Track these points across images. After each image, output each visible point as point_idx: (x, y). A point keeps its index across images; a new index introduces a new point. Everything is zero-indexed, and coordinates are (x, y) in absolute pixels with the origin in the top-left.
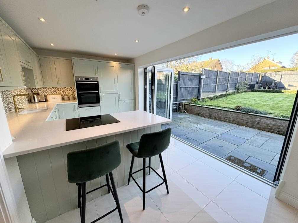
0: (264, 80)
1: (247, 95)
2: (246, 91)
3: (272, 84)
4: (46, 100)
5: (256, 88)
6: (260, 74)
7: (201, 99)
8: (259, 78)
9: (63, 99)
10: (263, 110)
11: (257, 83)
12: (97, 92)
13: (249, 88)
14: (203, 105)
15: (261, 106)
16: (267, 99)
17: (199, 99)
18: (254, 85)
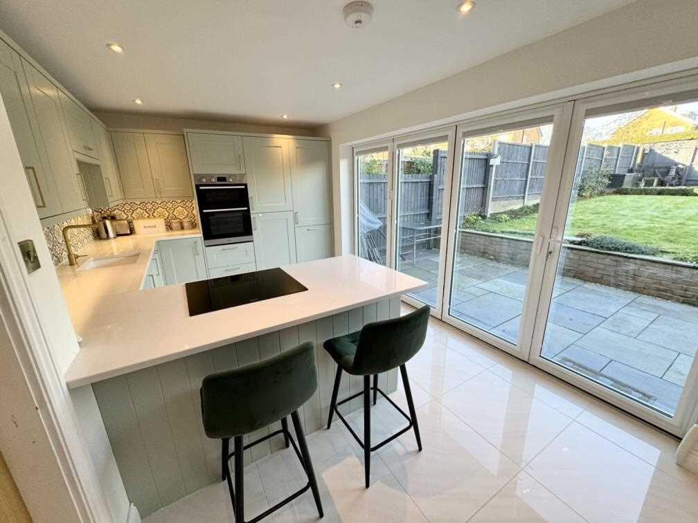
0: (649, 163)
1: (604, 204)
2: (602, 193)
3: (668, 172)
4: (132, 232)
5: (627, 184)
6: (638, 148)
7: (488, 216)
8: (636, 158)
9: (169, 227)
10: (646, 243)
11: (631, 171)
12: (246, 208)
13: (609, 186)
14: (494, 232)
15: (639, 231)
16: (656, 214)
17: (484, 217)
18: (623, 176)
